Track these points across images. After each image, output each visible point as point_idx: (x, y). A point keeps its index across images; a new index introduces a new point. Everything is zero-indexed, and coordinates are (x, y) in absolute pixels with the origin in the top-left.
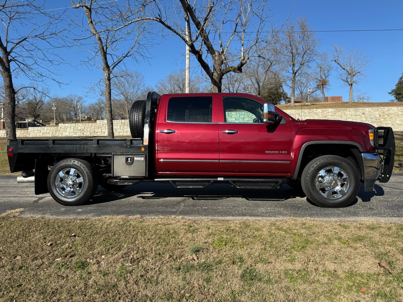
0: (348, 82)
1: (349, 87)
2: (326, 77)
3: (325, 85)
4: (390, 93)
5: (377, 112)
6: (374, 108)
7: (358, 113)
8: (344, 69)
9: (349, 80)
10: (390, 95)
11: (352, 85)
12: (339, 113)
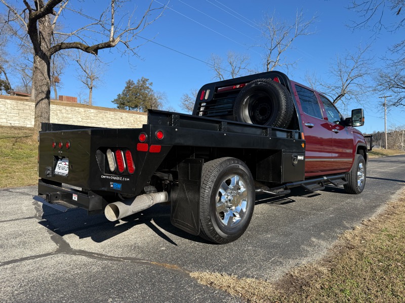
0: (88, 85)
1: (89, 90)
2: (58, 75)
3: (58, 83)
4: (112, 102)
5: (132, 118)
6: (130, 114)
7: (117, 117)
8: (85, 71)
9: (89, 83)
10: (113, 103)
11: (91, 88)
12: (101, 115)
